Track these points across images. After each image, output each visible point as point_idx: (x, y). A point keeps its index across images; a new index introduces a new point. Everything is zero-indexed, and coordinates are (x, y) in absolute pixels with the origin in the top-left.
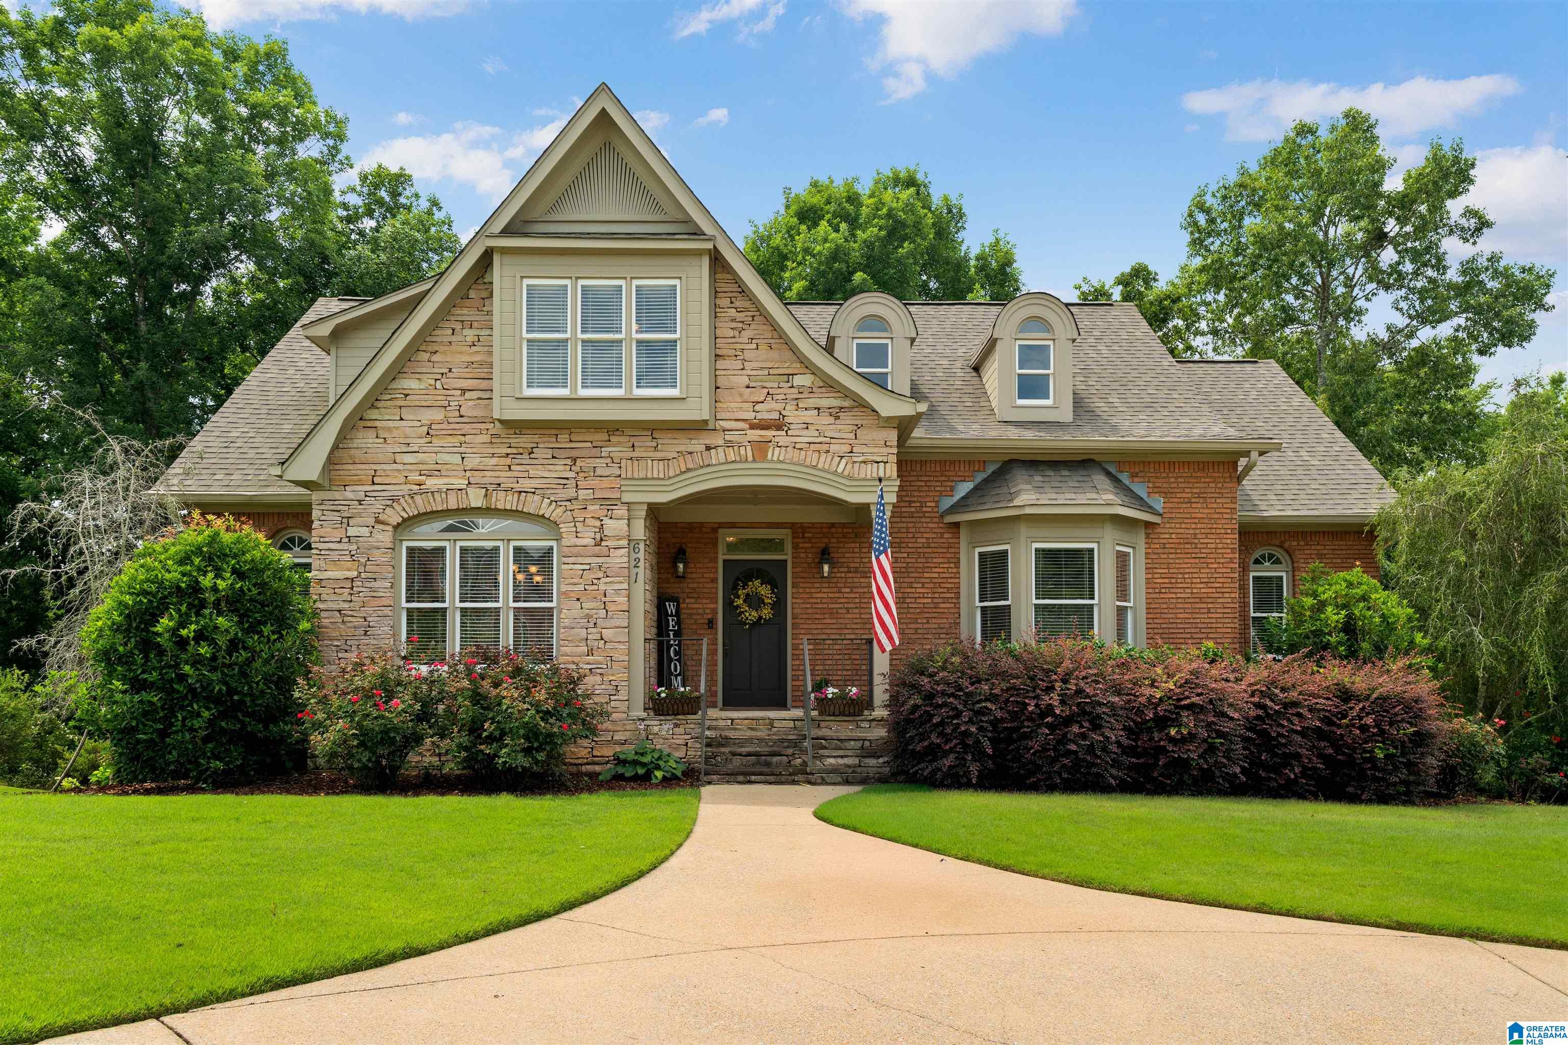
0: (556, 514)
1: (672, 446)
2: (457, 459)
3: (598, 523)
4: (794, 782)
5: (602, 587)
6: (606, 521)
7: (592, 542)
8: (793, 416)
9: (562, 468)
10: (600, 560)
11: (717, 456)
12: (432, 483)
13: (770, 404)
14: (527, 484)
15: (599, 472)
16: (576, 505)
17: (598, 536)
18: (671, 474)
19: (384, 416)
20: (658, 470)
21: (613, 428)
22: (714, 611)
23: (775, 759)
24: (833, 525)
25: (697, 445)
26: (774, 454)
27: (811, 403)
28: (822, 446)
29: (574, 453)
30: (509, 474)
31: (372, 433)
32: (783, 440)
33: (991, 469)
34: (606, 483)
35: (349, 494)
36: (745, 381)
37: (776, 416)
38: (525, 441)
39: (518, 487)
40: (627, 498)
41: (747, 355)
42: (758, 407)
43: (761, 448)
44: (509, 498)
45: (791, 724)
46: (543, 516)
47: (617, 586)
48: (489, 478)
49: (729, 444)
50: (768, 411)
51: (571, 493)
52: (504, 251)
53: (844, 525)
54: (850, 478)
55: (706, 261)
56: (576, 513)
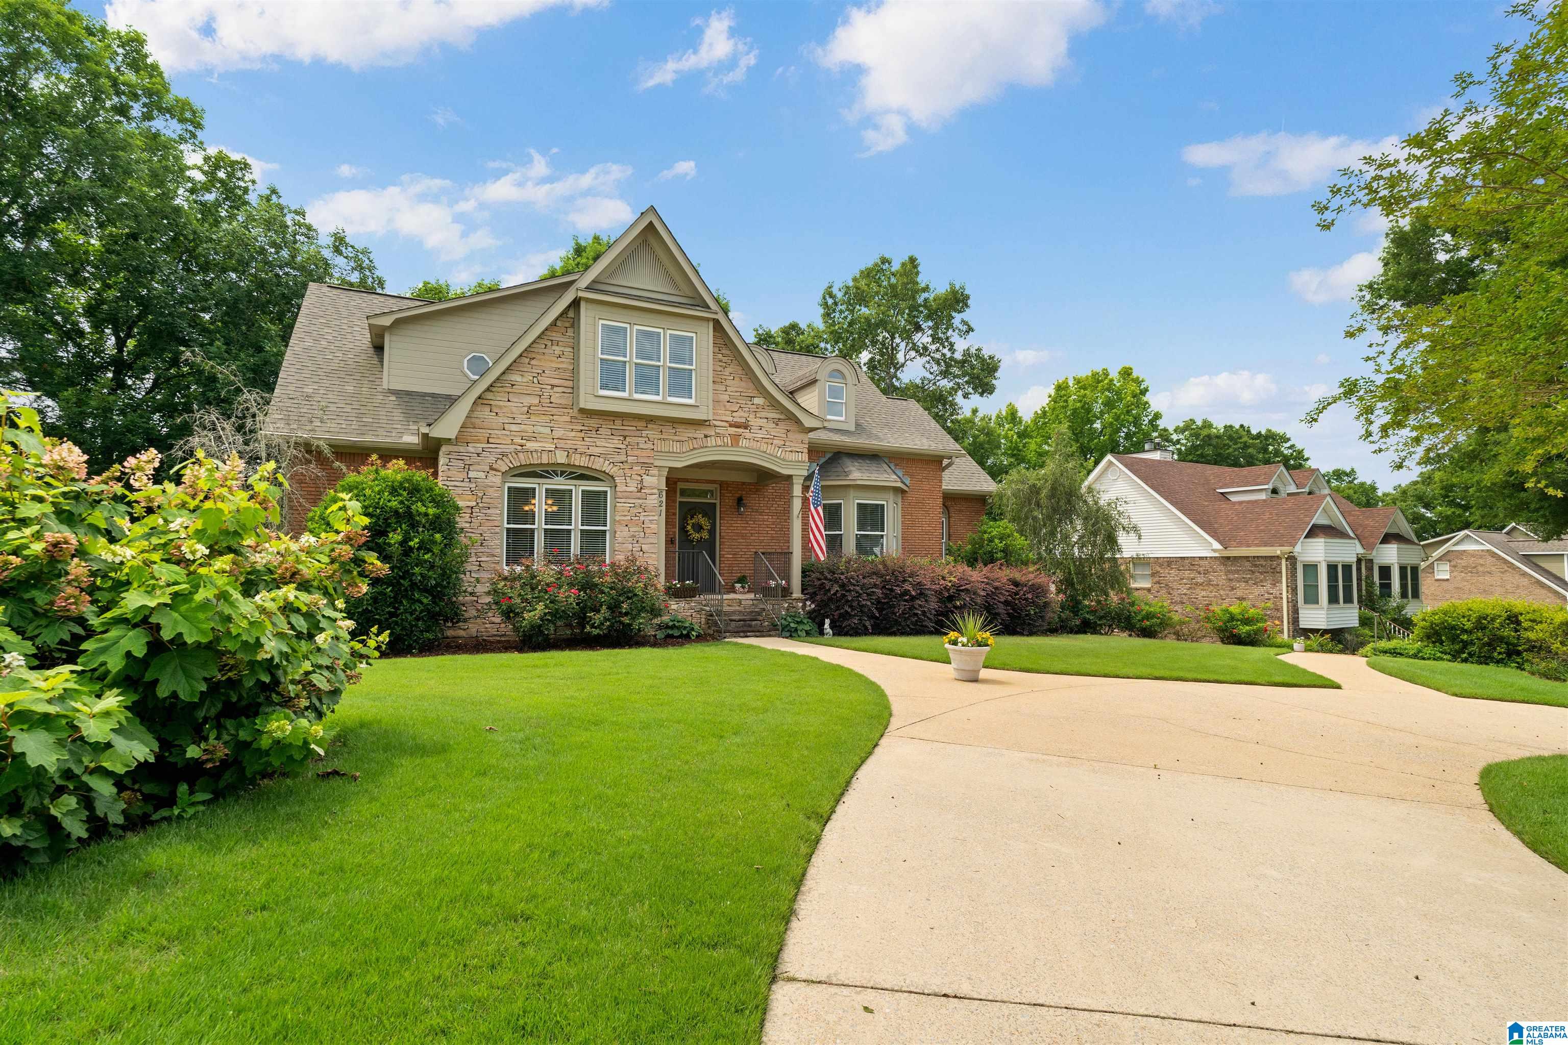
0: (613, 470)
1: (687, 433)
2: (548, 430)
3: (639, 478)
4: (770, 636)
5: (642, 518)
6: (645, 477)
7: (636, 490)
8: (754, 422)
9: (616, 442)
10: (640, 501)
11: (711, 442)
12: (530, 445)
13: (740, 413)
14: (594, 450)
15: (641, 446)
16: (626, 466)
17: (639, 486)
18: (684, 450)
19: (498, 399)
20: (676, 447)
21: (650, 420)
22: (675, 532)
23: (754, 623)
24: (744, 483)
25: (700, 434)
26: (743, 443)
27: (763, 414)
28: (769, 441)
29: (626, 433)
30: (583, 443)
31: (487, 409)
32: (748, 435)
33: (828, 456)
34: (645, 454)
35: (471, 449)
36: (727, 398)
37: (743, 420)
38: (593, 422)
39: (589, 452)
40: (657, 463)
41: (728, 383)
42: (734, 414)
43: (736, 438)
44: (583, 459)
45: (751, 602)
46: (604, 472)
47: (651, 518)
48: (569, 444)
49: (718, 435)
50: (739, 417)
51: (623, 458)
52: (588, 300)
53: (750, 484)
54: (784, 460)
55: (711, 325)
56: (627, 471)
